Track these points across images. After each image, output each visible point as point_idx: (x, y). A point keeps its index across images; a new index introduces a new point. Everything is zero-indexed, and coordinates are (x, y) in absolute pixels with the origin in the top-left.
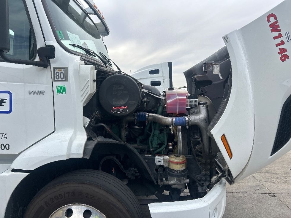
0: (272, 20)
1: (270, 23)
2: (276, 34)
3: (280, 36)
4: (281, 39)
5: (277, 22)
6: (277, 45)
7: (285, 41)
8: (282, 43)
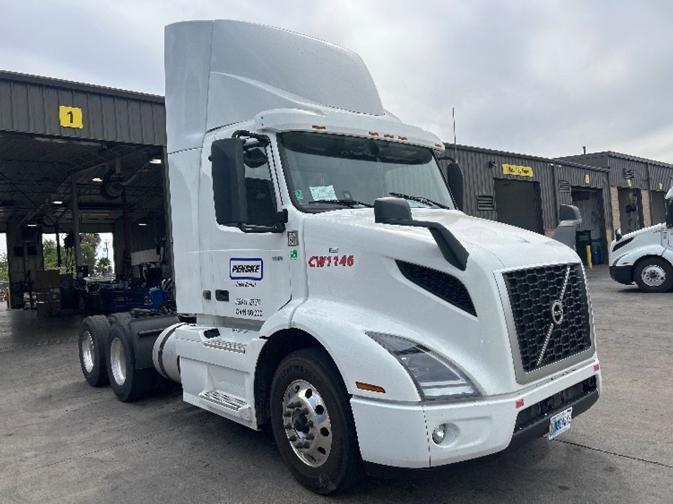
0: (314, 262)
1: (316, 266)
2: (327, 262)
3: (329, 258)
4: (332, 259)
5: (316, 258)
6: (336, 264)
7: (335, 255)
8: (336, 258)
